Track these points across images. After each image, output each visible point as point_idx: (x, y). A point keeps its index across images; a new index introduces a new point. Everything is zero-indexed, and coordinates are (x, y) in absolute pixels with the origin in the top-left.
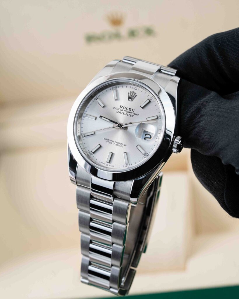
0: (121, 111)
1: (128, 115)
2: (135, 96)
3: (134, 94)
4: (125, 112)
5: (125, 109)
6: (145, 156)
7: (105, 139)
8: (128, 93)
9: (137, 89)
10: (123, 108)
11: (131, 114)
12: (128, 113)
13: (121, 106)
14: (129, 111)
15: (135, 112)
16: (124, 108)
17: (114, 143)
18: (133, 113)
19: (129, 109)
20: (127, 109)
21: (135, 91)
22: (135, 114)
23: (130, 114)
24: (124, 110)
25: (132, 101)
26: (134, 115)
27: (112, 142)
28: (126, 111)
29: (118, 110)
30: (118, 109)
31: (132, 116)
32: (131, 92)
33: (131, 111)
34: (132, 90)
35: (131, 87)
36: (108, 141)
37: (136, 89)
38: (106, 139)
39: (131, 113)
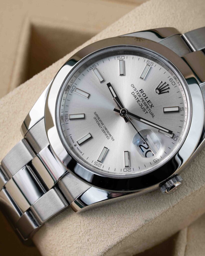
0: (137, 96)
1: (142, 107)
2: (167, 91)
3: (167, 87)
4: (141, 100)
5: (144, 98)
6: (125, 170)
7: (95, 113)
8: (162, 82)
9: (175, 86)
10: (142, 93)
11: (146, 109)
12: (143, 104)
13: (142, 91)
14: (147, 104)
15: (152, 109)
16: (144, 95)
17: (102, 126)
18: (149, 109)
19: (147, 101)
20: (146, 99)
21: (171, 86)
22: (150, 112)
23: (145, 107)
24: (142, 97)
25: (159, 94)
26: (148, 112)
27: (100, 124)
28: (143, 101)
29: (134, 92)
30: (136, 91)
31: (146, 112)
32: (165, 83)
33: (148, 106)
34: (168, 82)
35: (169, 78)
36: (97, 119)
37: (173, 83)
38: (97, 115)
39: (148, 107)
